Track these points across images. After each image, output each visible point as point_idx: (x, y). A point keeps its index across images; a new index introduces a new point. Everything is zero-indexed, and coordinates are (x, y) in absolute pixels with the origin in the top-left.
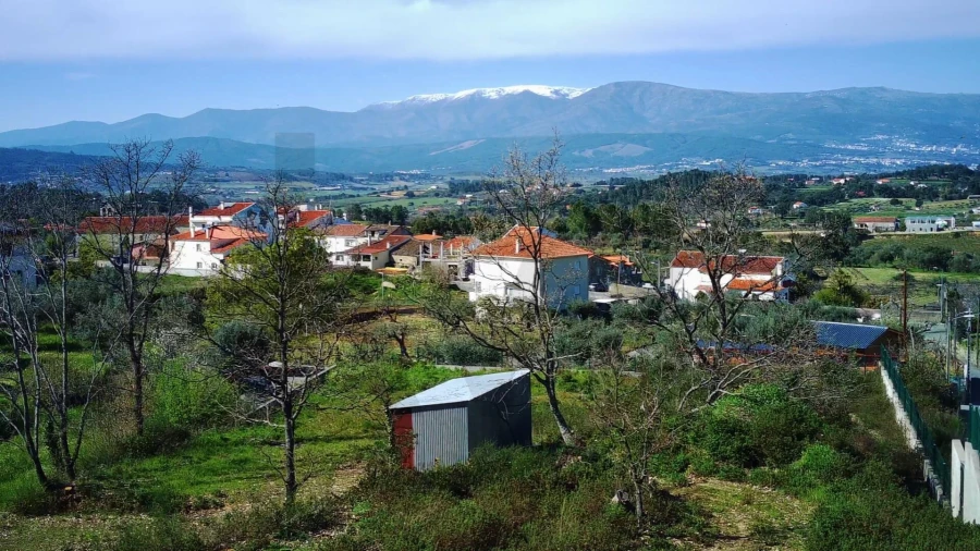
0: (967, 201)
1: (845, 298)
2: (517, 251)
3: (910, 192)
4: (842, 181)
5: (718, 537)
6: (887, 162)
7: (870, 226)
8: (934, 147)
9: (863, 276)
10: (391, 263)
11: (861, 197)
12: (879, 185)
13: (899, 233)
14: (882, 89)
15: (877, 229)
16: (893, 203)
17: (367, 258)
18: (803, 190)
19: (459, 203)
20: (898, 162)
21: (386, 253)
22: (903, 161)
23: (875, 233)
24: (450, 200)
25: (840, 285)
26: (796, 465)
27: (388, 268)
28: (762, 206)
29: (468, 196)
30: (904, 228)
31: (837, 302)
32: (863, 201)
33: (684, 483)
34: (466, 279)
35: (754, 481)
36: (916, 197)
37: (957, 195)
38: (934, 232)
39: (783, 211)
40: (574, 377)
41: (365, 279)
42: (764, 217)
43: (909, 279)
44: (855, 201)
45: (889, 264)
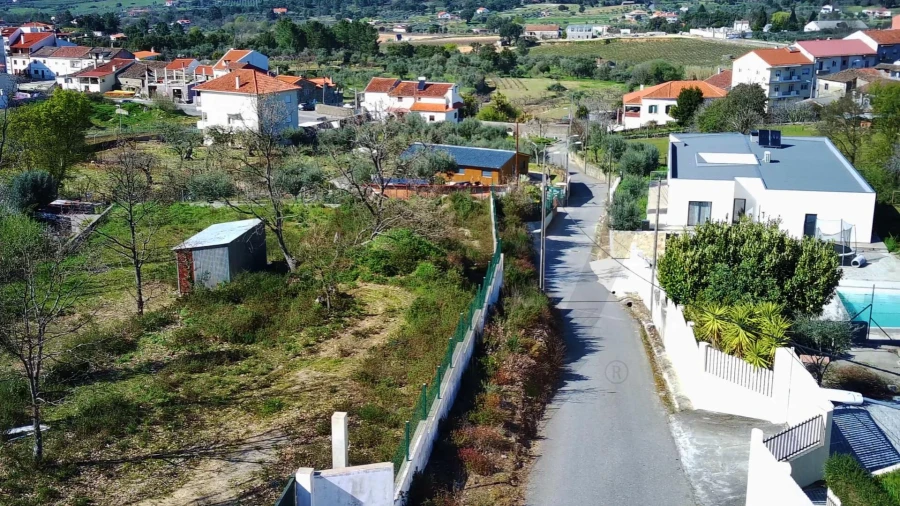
0: (621, 7)
1: (501, 115)
2: (237, 87)
5: (366, 315)
7: (538, 34)
9: (524, 87)
10: (117, 86)
11: (535, 3)
13: (561, 40)
15: (543, 37)
16: (562, 8)
17: (94, 81)
19: (168, 5)
21: (113, 76)
23: (541, 41)
25: (498, 104)
26: (413, 274)
27: (116, 91)
28: (450, 11)
30: (565, 36)
31: (495, 119)
32: (536, 6)
33: (356, 287)
34: (190, 102)
35: (391, 284)
36: (581, 3)
38: (590, 39)
39: (468, 17)
40: (291, 210)
41: (100, 106)
42: (451, 23)
43: (560, 88)
44: (529, 6)
45: (546, 74)
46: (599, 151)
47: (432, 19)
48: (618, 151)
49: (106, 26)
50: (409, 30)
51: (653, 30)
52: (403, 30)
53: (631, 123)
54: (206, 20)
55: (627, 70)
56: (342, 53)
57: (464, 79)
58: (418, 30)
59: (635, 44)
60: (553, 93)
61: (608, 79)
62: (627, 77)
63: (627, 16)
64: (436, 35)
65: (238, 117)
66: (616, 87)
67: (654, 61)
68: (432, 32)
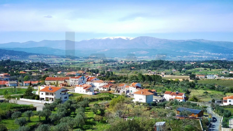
0: (221, 69)
3: (208, 67)
4: (193, 63)
6: (204, 57)
7: (199, 77)
8: (215, 54)
9: (198, 92)
10: (110, 90)
11: (197, 67)
12: (202, 65)
13: (206, 79)
14: (203, 40)
15: (201, 78)
16: (205, 69)
18: (184, 65)
19: (106, 65)
20: (206, 57)
21: (109, 87)
22: (207, 57)
24: (104, 65)
25: (194, 98)
28: (175, 69)
29: (108, 64)
30: (207, 78)
31: (193, 101)
36: (210, 68)
37: (219, 68)
38: (213, 79)
39: (180, 71)
41: (111, 95)
42: (176, 72)
43: (207, 93)
44: (196, 68)
45: (203, 89)
46: (218, 110)
47: (171, 71)
48: (222, 111)
49: (96, 72)
50: (165, 74)
51: (230, 77)
52: (164, 74)
53: (225, 104)
54: (115, 70)
55: (223, 89)
56: (154, 82)
57: (183, 90)
58: (168, 74)
59: (225, 81)
60: (205, 94)
61: (219, 91)
62: (223, 91)
63: (223, 72)
64: (172, 76)
65: (142, 99)
66: (221, 93)
67: (231, 87)
68: (171, 75)
